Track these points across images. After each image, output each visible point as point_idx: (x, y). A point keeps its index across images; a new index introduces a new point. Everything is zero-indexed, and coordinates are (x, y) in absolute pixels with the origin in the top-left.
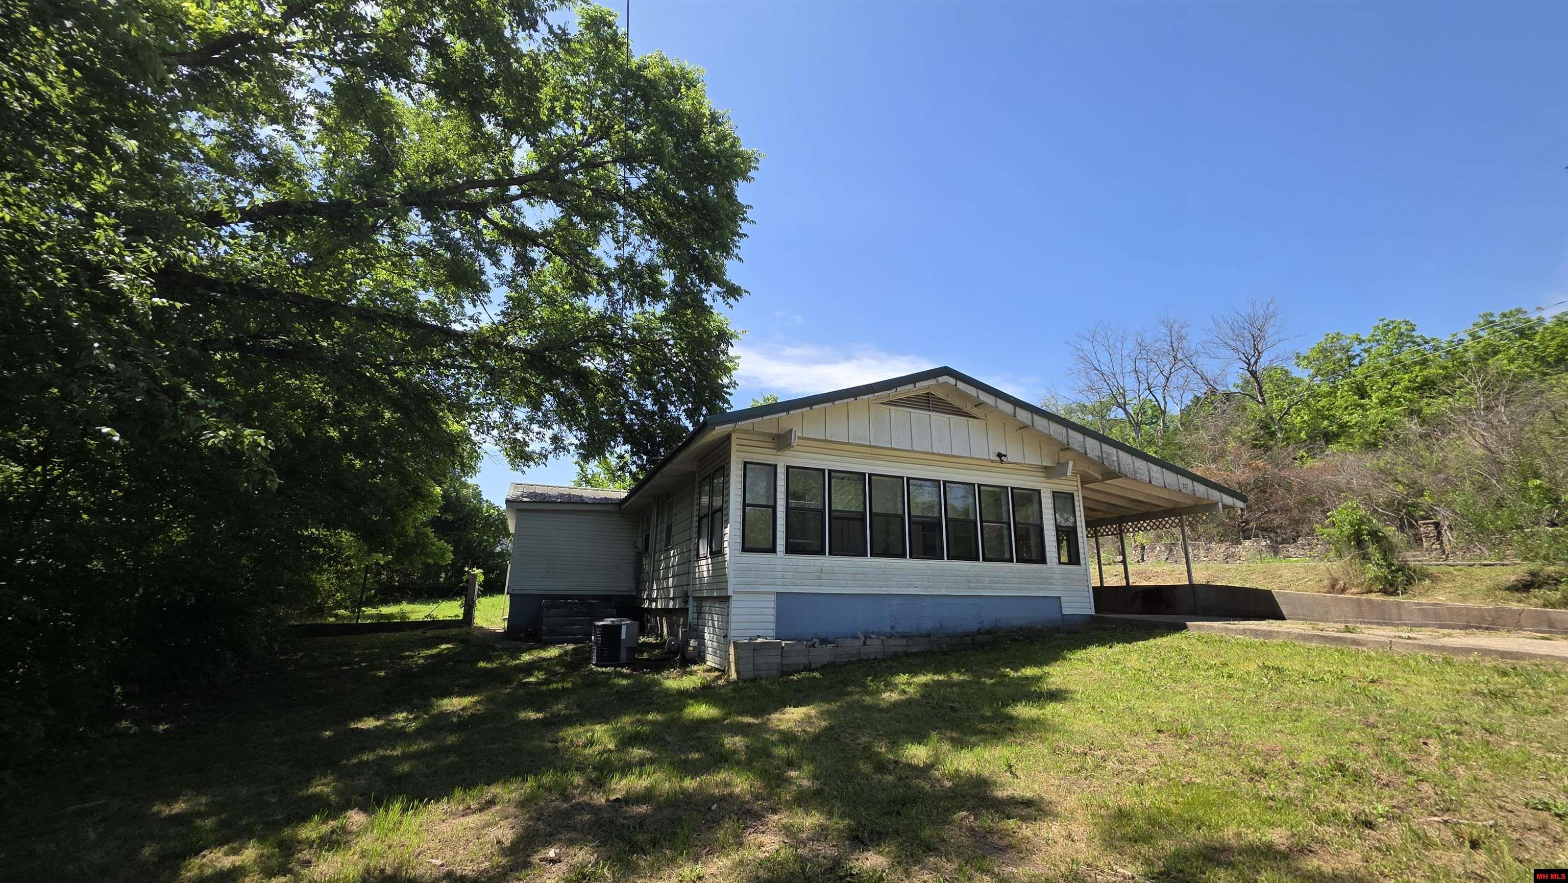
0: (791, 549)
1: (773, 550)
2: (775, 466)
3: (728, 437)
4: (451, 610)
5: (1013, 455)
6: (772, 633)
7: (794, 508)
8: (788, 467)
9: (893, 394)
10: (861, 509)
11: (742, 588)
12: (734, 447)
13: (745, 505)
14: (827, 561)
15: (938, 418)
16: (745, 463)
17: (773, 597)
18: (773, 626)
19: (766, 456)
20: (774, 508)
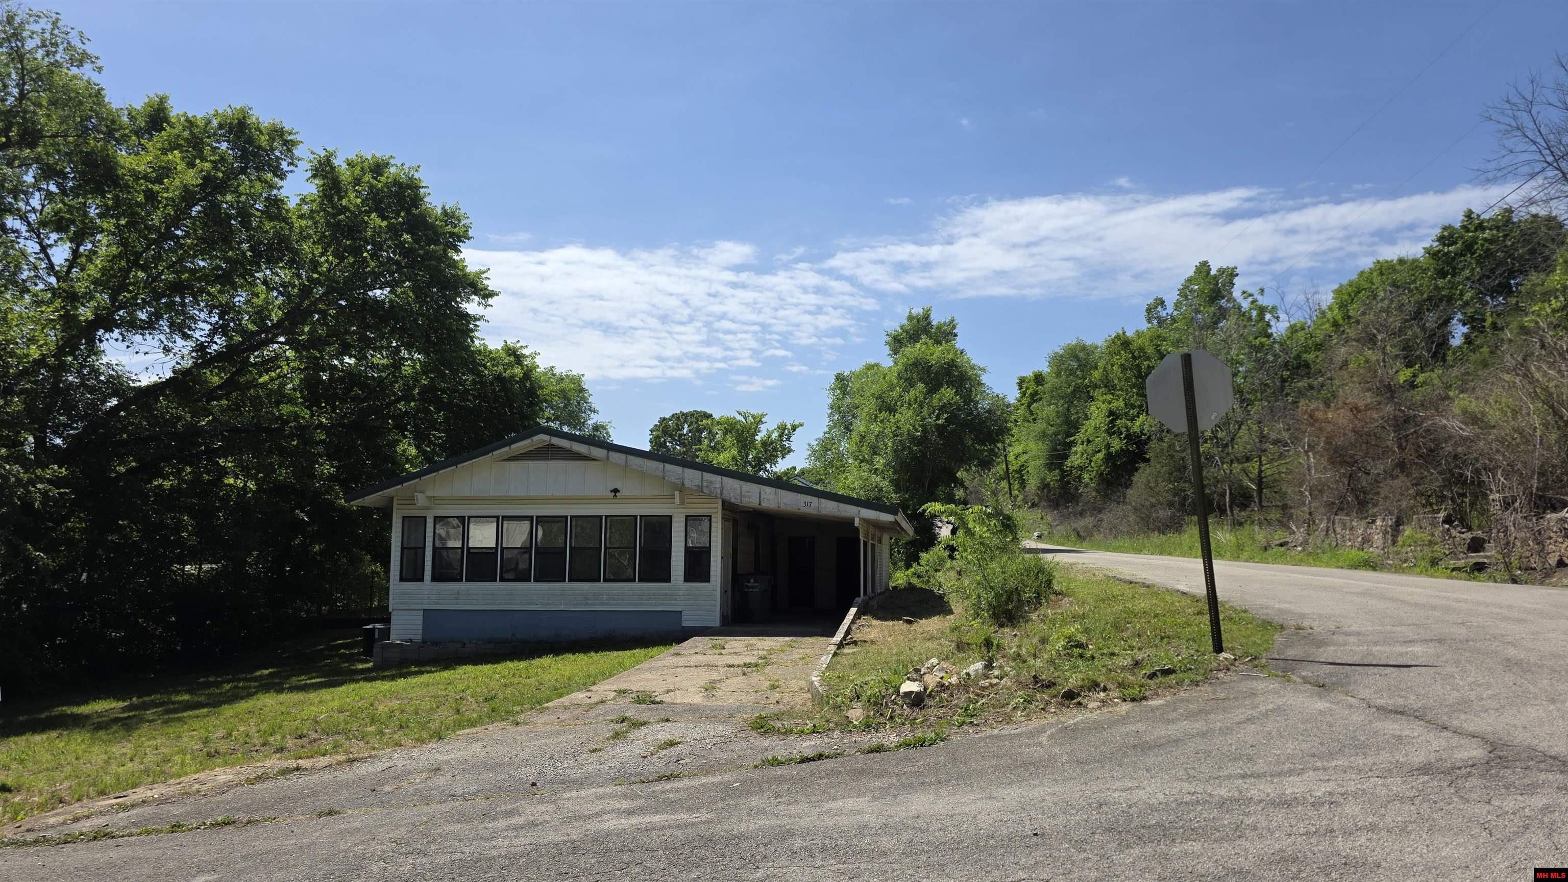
1: (422, 579)
2: (425, 518)
5: (625, 489)
6: (420, 638)
7: (440, 549)
8: (435, 517)
11: (399, 606)
12: (395, 505)
13: (402, 548)
14: (463, 586)
16: (404, 517)
17: (422, 613)
18: (420, 632)
19: (420, 510)
20: (424, 548)
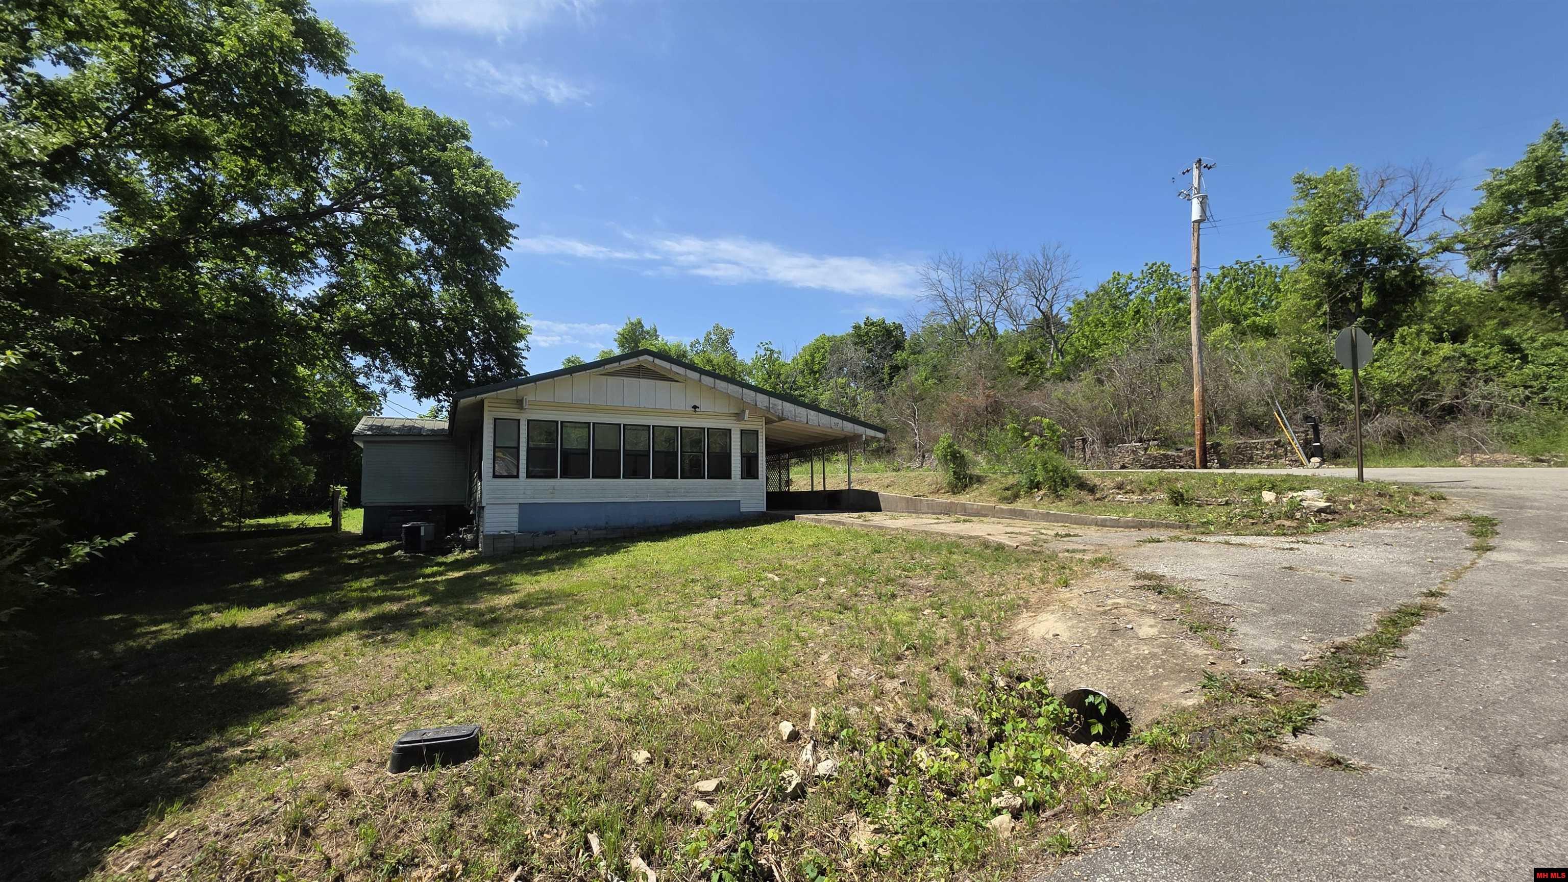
0: (529, 475)
1: (517, 476)
2: (519, 420)
3: (482, 401)
4: (322, 519)
5: (704, 406)
6: (516, 529)
7: (534, 449)
8: (529, 421)
9: (609, 367)
10: (584, 446)
11: (492, 501)
12: (486, 408)
13: (495, 447)
14: (558, 482)
15: (644, 382)
16: (495, 419)
17: (517, 506)
18: (517, 524)
19: (512, 414)
20: (518, 448)
